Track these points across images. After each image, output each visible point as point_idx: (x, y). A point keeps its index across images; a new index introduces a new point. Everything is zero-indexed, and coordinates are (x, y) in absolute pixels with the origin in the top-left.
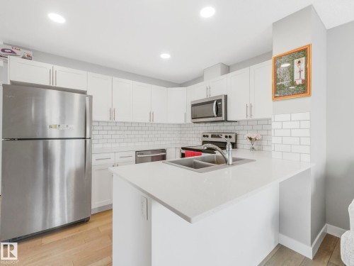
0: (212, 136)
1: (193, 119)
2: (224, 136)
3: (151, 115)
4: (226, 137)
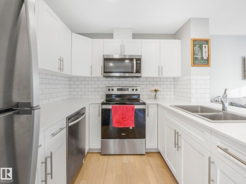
0: (118, 90)
1: (105, 72)
3: (61, 61)
4: (133, 90)
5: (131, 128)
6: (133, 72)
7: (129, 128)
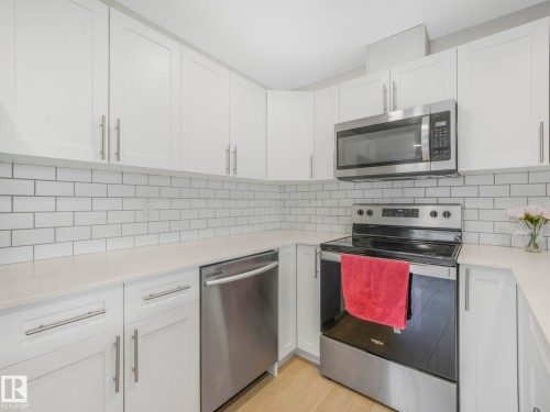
0: (386, 213)
1: (339, 168)
2: (425, 211)
3: (232, 154)
4: (434, 214)
5: (397, 331)
6: (421, 160)
7: (391, 328)
